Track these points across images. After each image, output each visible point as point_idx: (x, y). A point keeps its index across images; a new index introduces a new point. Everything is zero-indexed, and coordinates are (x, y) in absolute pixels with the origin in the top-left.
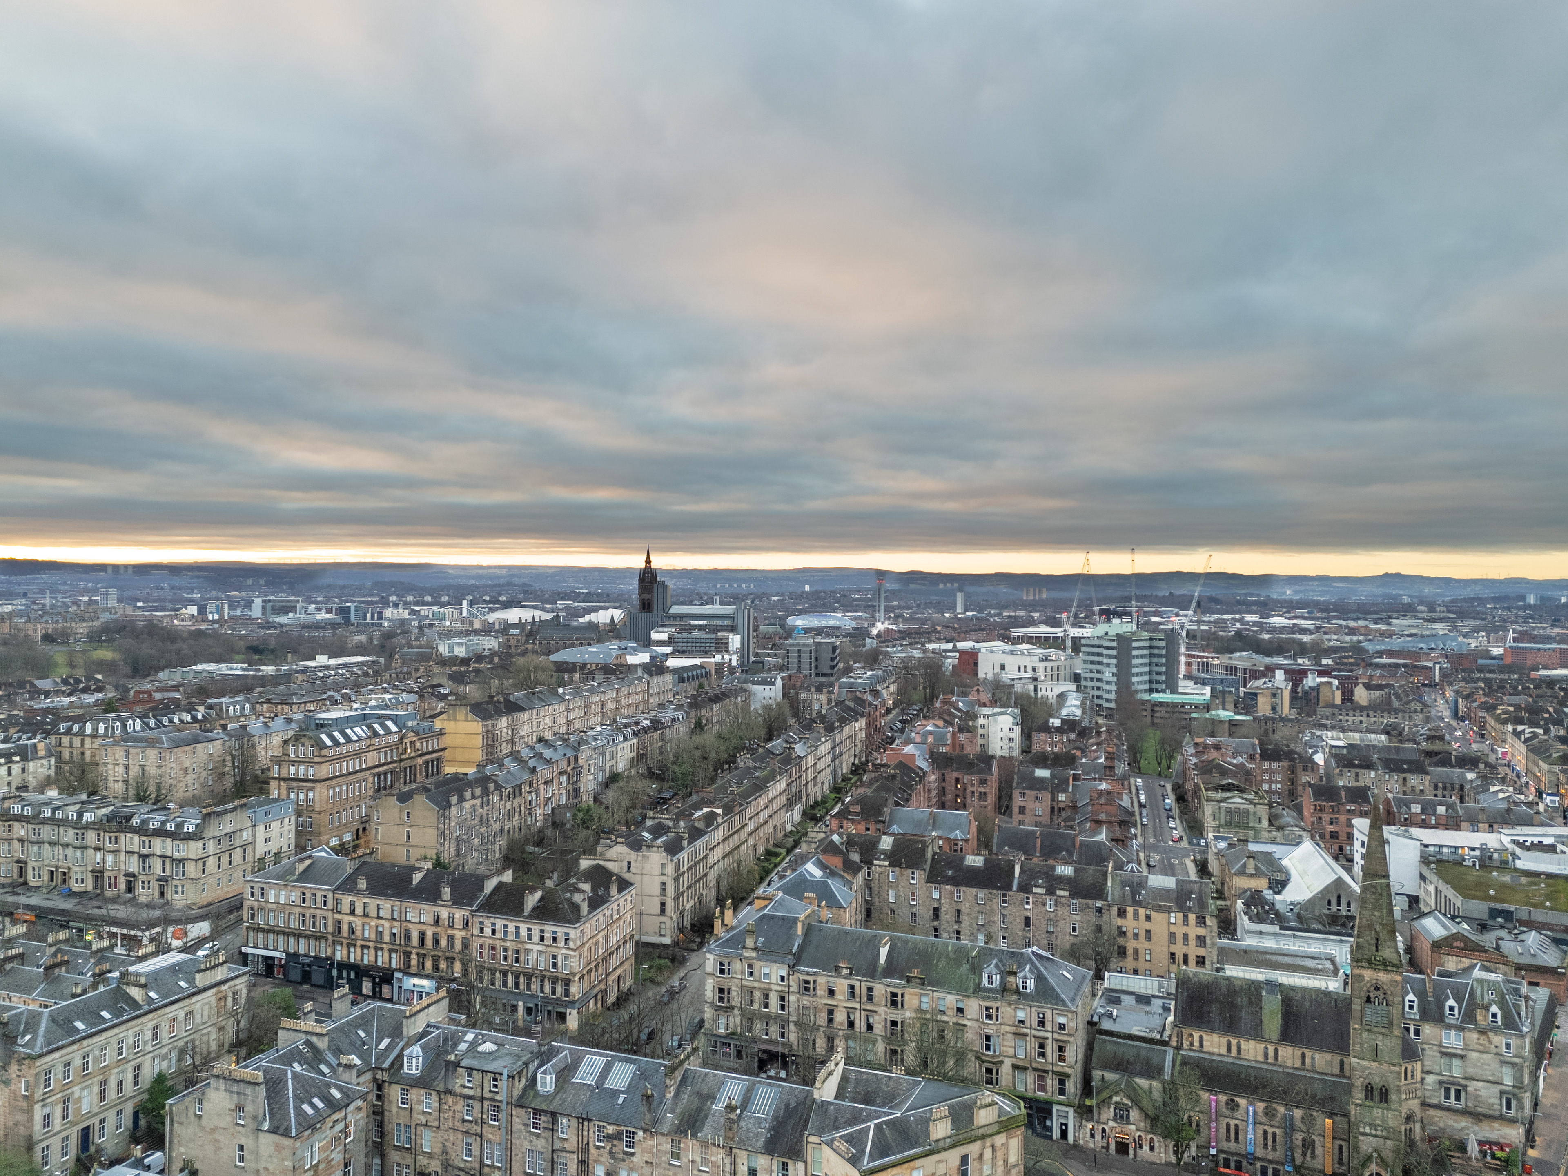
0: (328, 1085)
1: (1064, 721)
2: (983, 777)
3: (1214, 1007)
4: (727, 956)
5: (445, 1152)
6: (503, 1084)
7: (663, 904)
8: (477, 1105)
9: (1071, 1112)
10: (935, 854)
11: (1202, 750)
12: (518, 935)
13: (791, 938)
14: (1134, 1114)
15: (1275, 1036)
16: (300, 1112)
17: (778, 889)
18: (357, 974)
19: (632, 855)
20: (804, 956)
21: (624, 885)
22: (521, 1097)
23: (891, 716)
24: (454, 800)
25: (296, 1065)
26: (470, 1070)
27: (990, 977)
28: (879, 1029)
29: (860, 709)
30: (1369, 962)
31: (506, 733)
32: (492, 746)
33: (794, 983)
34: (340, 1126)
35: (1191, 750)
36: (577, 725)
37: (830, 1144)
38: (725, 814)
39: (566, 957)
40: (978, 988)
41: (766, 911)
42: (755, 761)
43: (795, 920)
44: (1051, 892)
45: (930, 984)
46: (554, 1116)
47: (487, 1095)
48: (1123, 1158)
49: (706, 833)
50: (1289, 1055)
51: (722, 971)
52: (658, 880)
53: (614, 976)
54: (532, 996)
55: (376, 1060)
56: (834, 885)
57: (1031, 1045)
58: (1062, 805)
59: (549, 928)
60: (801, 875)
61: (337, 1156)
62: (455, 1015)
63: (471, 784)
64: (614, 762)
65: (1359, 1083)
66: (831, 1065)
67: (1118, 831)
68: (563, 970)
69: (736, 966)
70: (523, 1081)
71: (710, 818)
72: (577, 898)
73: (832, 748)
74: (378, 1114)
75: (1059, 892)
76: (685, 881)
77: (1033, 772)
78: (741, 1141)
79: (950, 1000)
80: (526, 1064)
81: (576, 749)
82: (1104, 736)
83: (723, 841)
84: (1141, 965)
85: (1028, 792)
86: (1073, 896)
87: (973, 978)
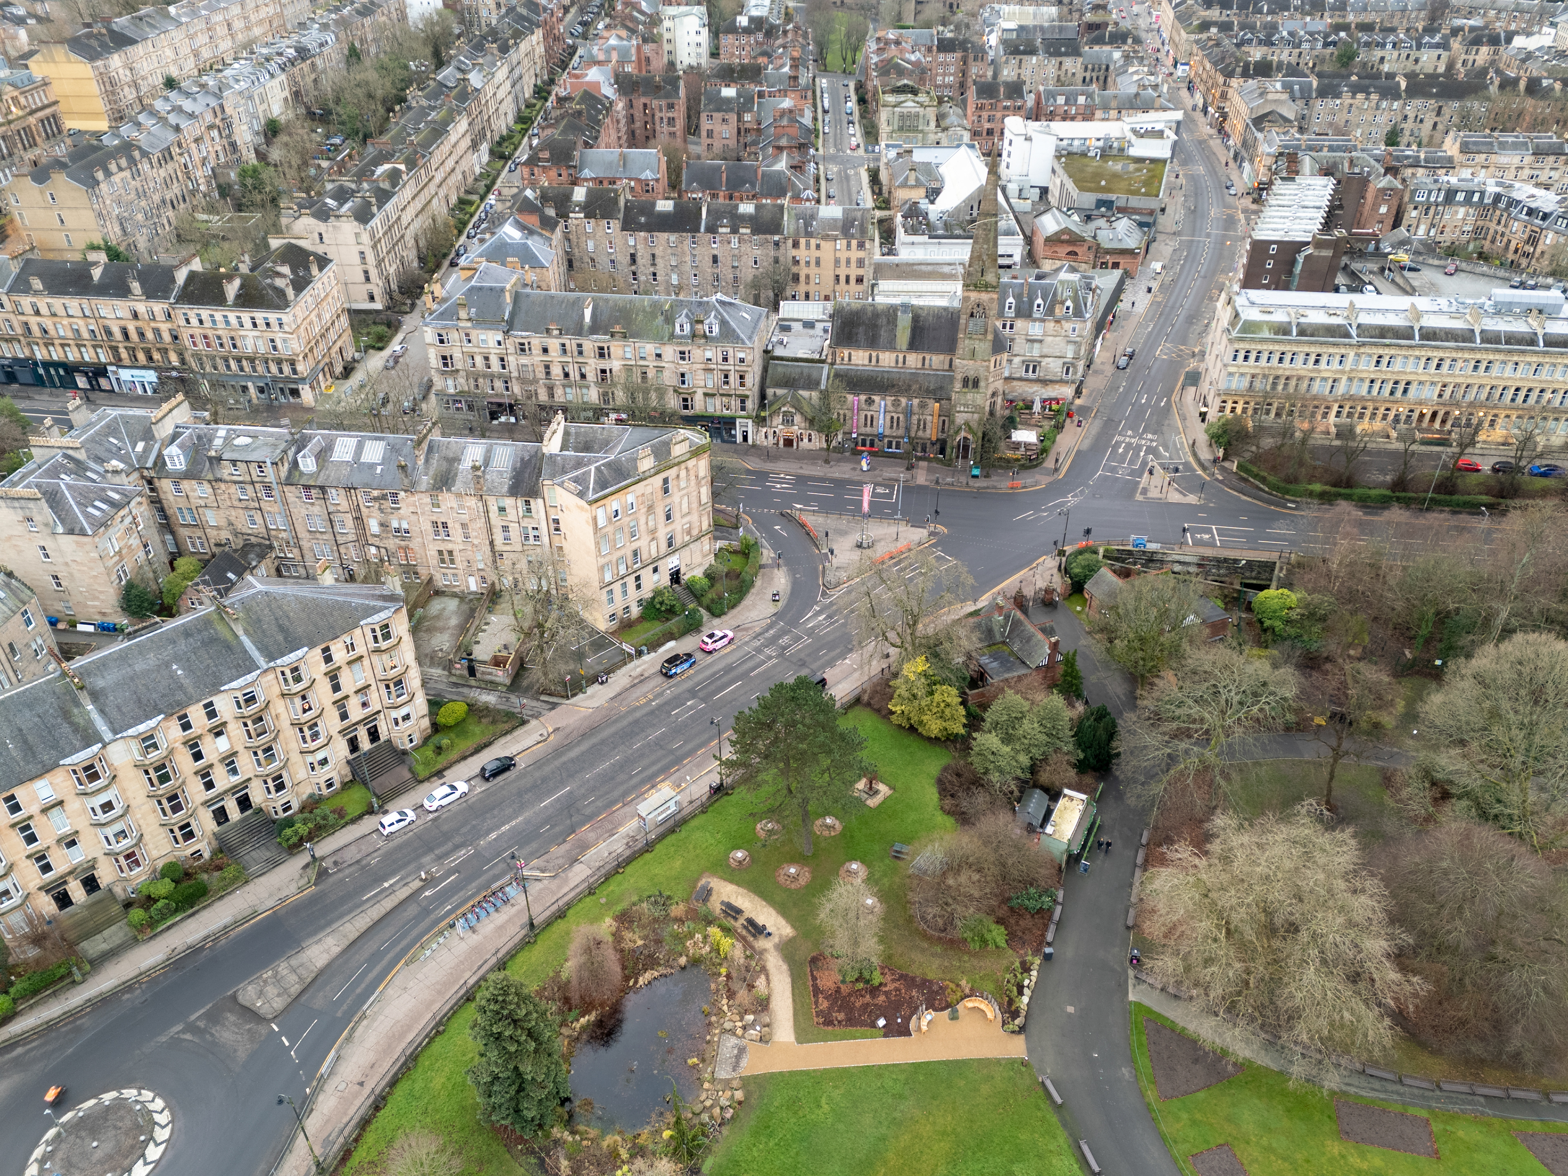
0: (104, 490)
1: (752, 19)
2: (670, 101)
3: (861, 330)
4: (444, 327)
5: (230, 524)
6: (269, 470)
7: (366, 272)
8: (249, 488)
9: (750, 422)
10: (627, 201)
11: (884, 44)
12: (227, 323)
13: (500, 307)
14: (797, 418)
15: (904, 346)
16: (87, 516)
17: (481, 256)
18: (66, 370)
19: (321, 227)
20: (516, 321)
21: (323, 262)
22: (288, 477)
23: (569, 16)
24: (100, 175)
25: (63, 476)
26: (234, 462)
27: (681, 326)
28: (591, 377)
29: (534, 17)
30: (976, 286)
31: (124, 76)
32: (113, 93)
33: (511, 345)
34: (129, 519)
35: (873, 46)
36: (206, 54)
37: (561, 485)
38: (409, 170)
39: (285, 341)
40: (672, 336)
41: (473, 283)
42: (428, 98)
43: (503, 290)
44: (735, 231)
45: (632, 336)
46: (323, 489)
47: (255, 479)
48: (789, 449)
49: (394, 194)
50: (913, 360)
51: (442, 341)
52: (356, 249)
53: (336, 348)
54: (260, 377)
55: (138, 461)
56: (535, 244)
57: (718, 377)
58: (747, 126)
59: (260, 315)
60: (500, 238)
61: (135, 541)
62: (199, 414)
63: (113, 154)
64: (265, 105)
65: (959, 376)
66: (553, 426)
67: (797, 157)
68: (284, 351)
69: (454, 336)
70: (286, 465)
71: (394, 176)
72: (280, 283)
73: (511, 72)
74: (157, 503)
75: (742, 231)
76: (383, 247)
77: (720, 91)
78: (489, 490)
79: (649, 348)
80: (285, 452)
81: (219, 96)
82: (790, 36)
83: (413, 198)
84: (812, 289)
85: (715, 115)
86: (755, 232)
87: (667, 329)
